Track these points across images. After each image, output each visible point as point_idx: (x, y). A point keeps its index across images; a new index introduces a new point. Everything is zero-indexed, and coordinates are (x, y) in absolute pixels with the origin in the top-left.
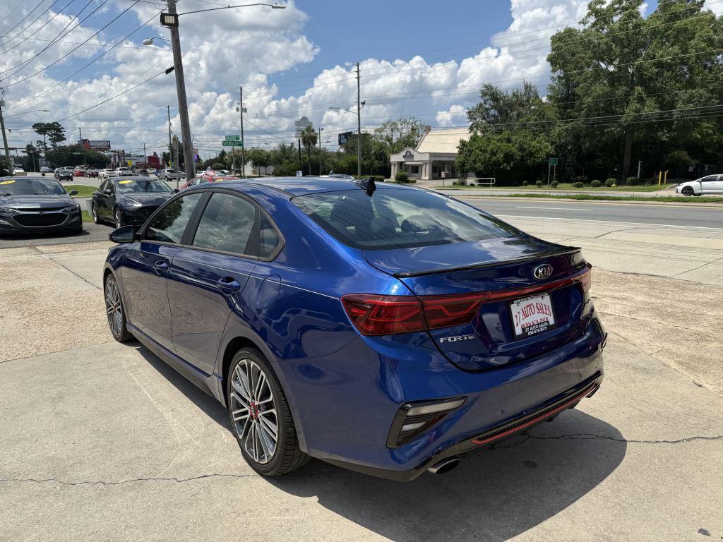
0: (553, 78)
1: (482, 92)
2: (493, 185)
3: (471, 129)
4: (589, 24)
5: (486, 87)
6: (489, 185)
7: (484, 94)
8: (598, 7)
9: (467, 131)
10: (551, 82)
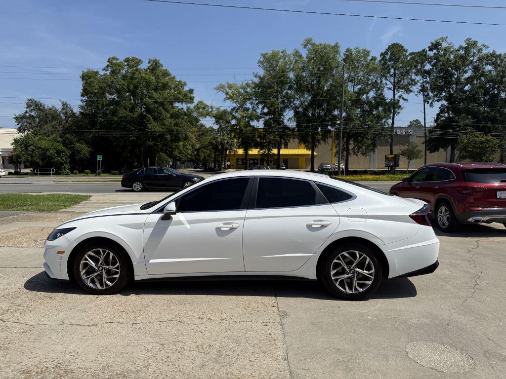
0: (82, 100)
1: (27, 104)
2: (53, 174)
3: (20, 130)
4: (109, 71)
5: (30, 100)
6: (50, 174)
7: (29, 106)
8: (115, 62)
9: (16, 131)
10: (81, 103)
